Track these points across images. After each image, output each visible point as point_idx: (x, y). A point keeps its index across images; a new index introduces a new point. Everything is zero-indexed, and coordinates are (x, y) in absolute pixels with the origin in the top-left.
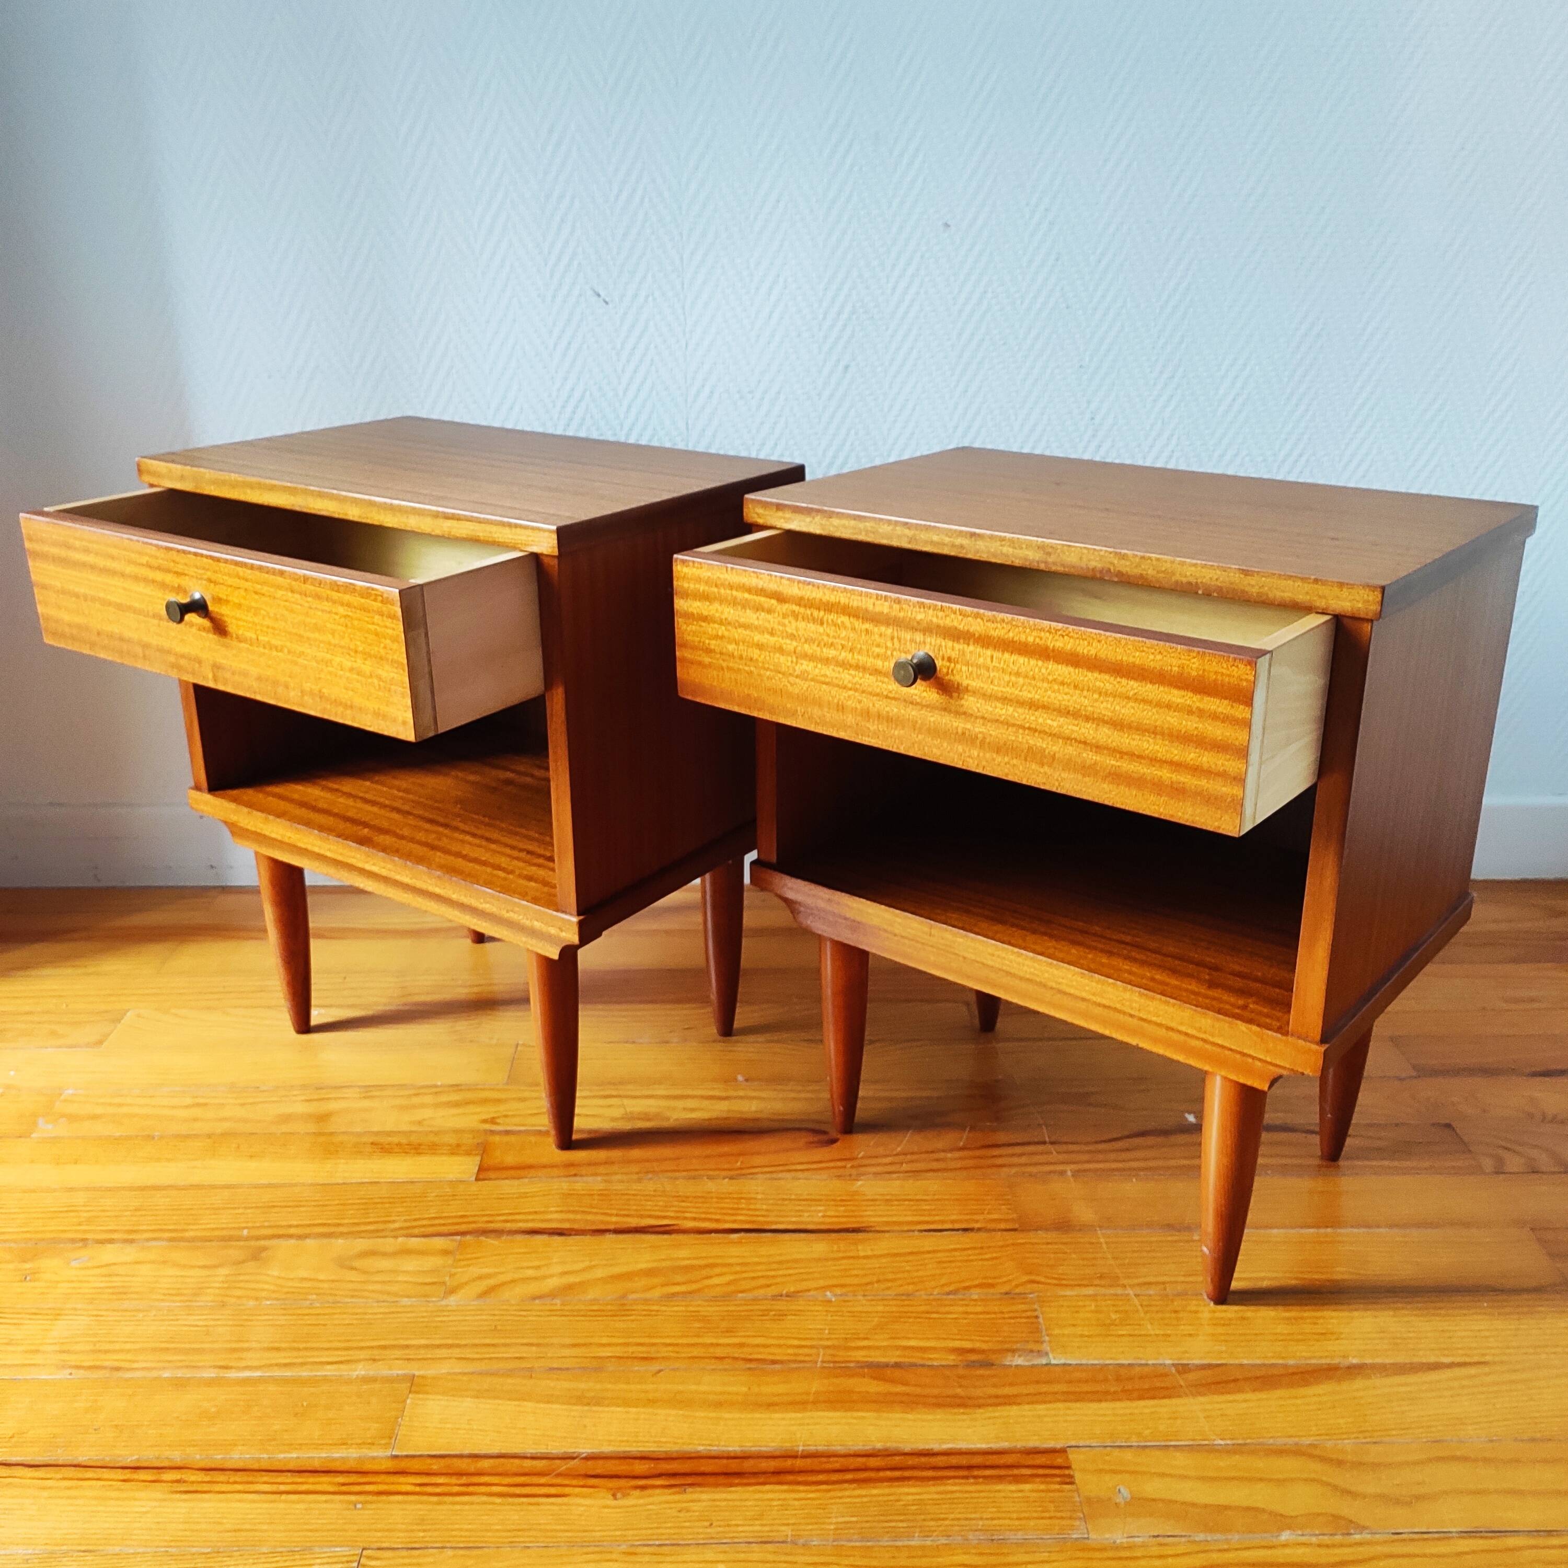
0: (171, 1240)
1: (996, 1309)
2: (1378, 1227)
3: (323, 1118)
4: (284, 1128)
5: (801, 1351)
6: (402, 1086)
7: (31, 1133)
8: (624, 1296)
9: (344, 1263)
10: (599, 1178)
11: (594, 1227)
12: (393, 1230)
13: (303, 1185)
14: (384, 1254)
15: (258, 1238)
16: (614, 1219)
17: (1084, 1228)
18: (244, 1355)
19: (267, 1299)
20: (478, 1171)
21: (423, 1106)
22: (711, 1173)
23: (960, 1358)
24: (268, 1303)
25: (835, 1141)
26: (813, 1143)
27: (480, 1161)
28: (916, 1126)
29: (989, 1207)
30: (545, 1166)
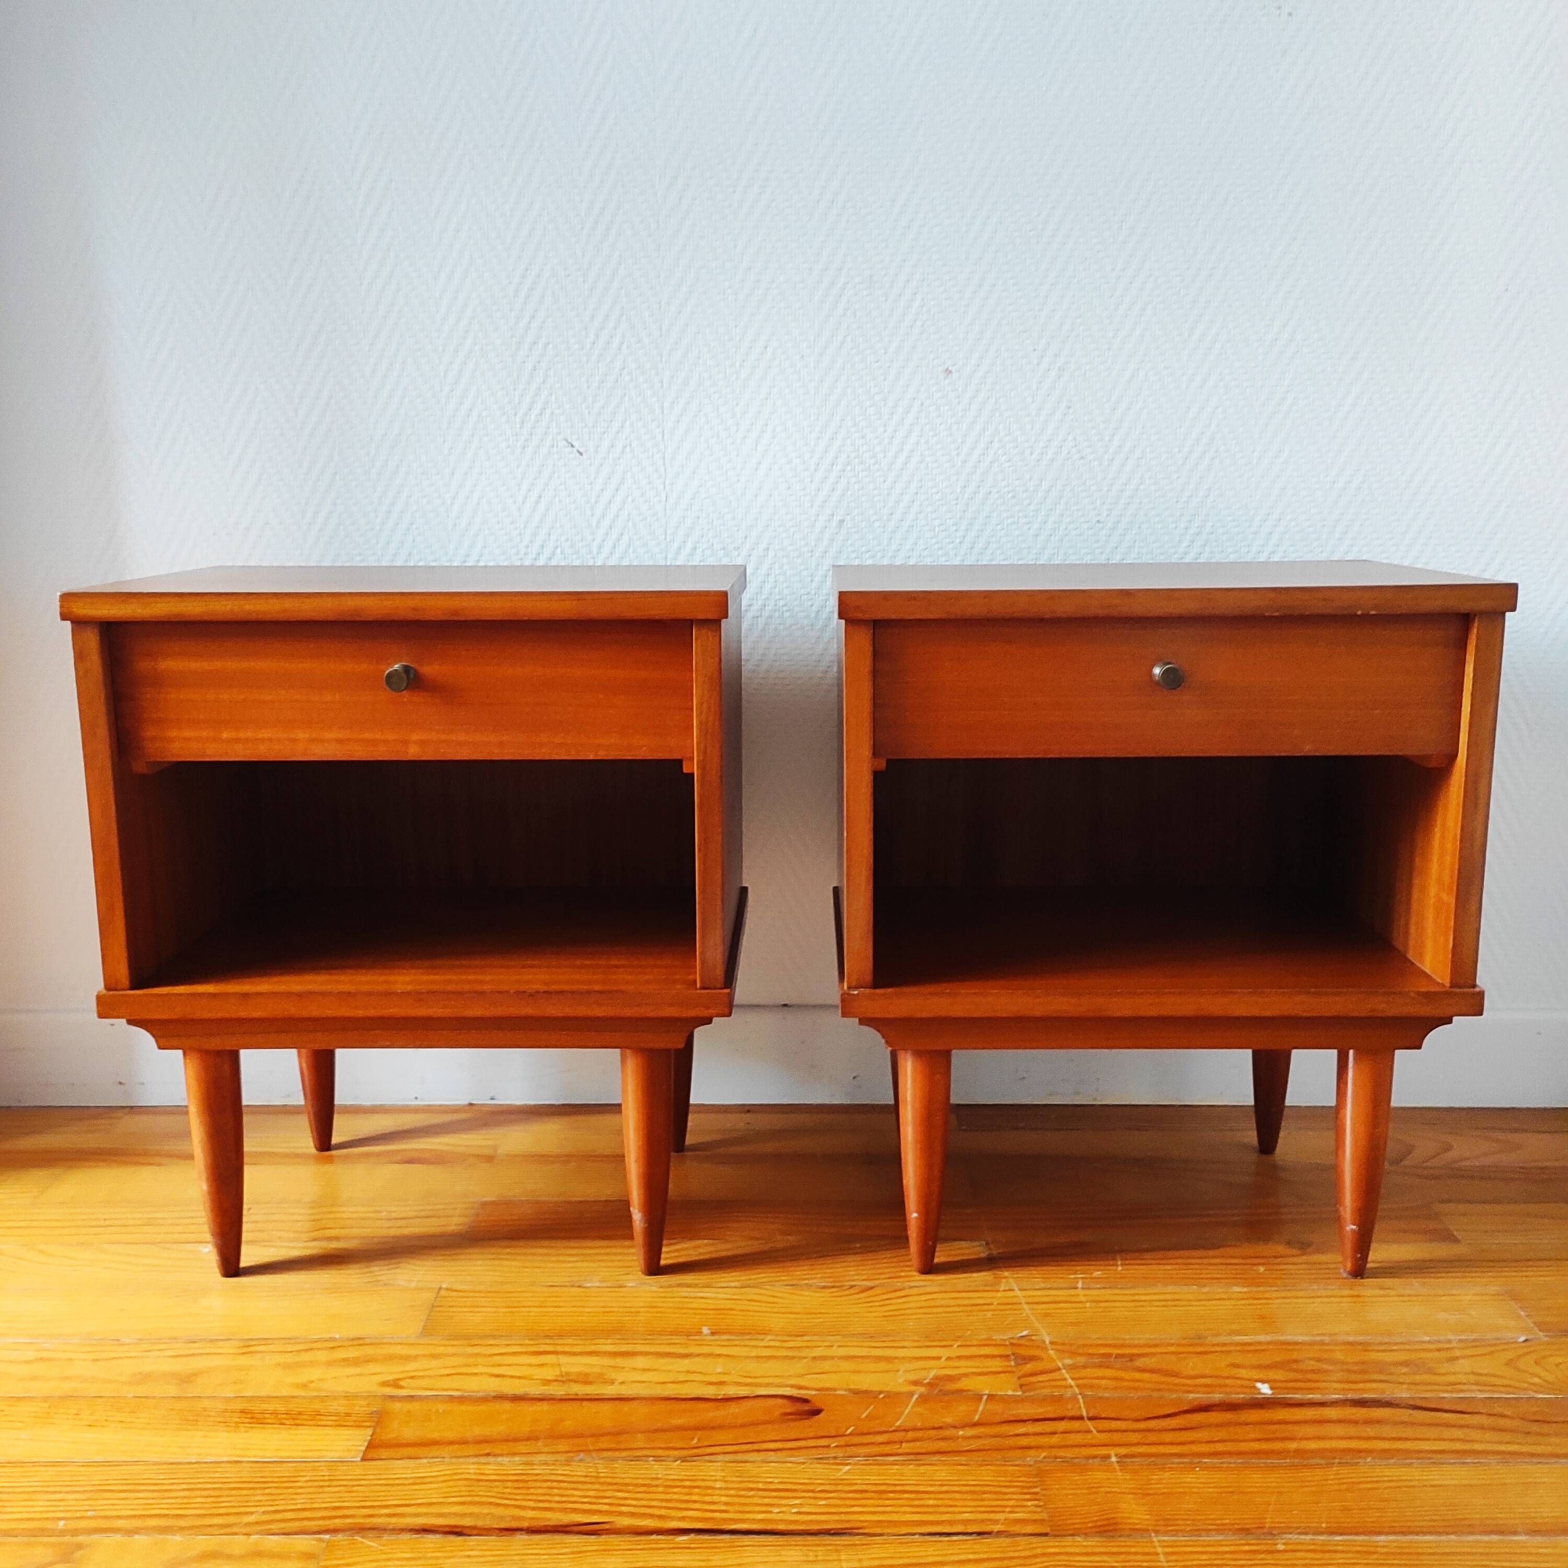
2: (1515, 1533)
3: (187, 1379)
4: (141, 1390)
6: (290, 1340)
10: (517, 1459)
11: (502, 1525)
12: (249, 1524)
13: (146, 1463)
14: (229, 1558)
15: (75, 1532)
16: (530, 1514)
17: (1136, 1531)
20: (368, 1447)
21: (312, 1364)
22: (660, 1452)
25: (817, 1412)
26: (791, 1414)
27: (372, 1436)
28: (921, 1396)
29: (1011, 1503)
30: (452, 1443)
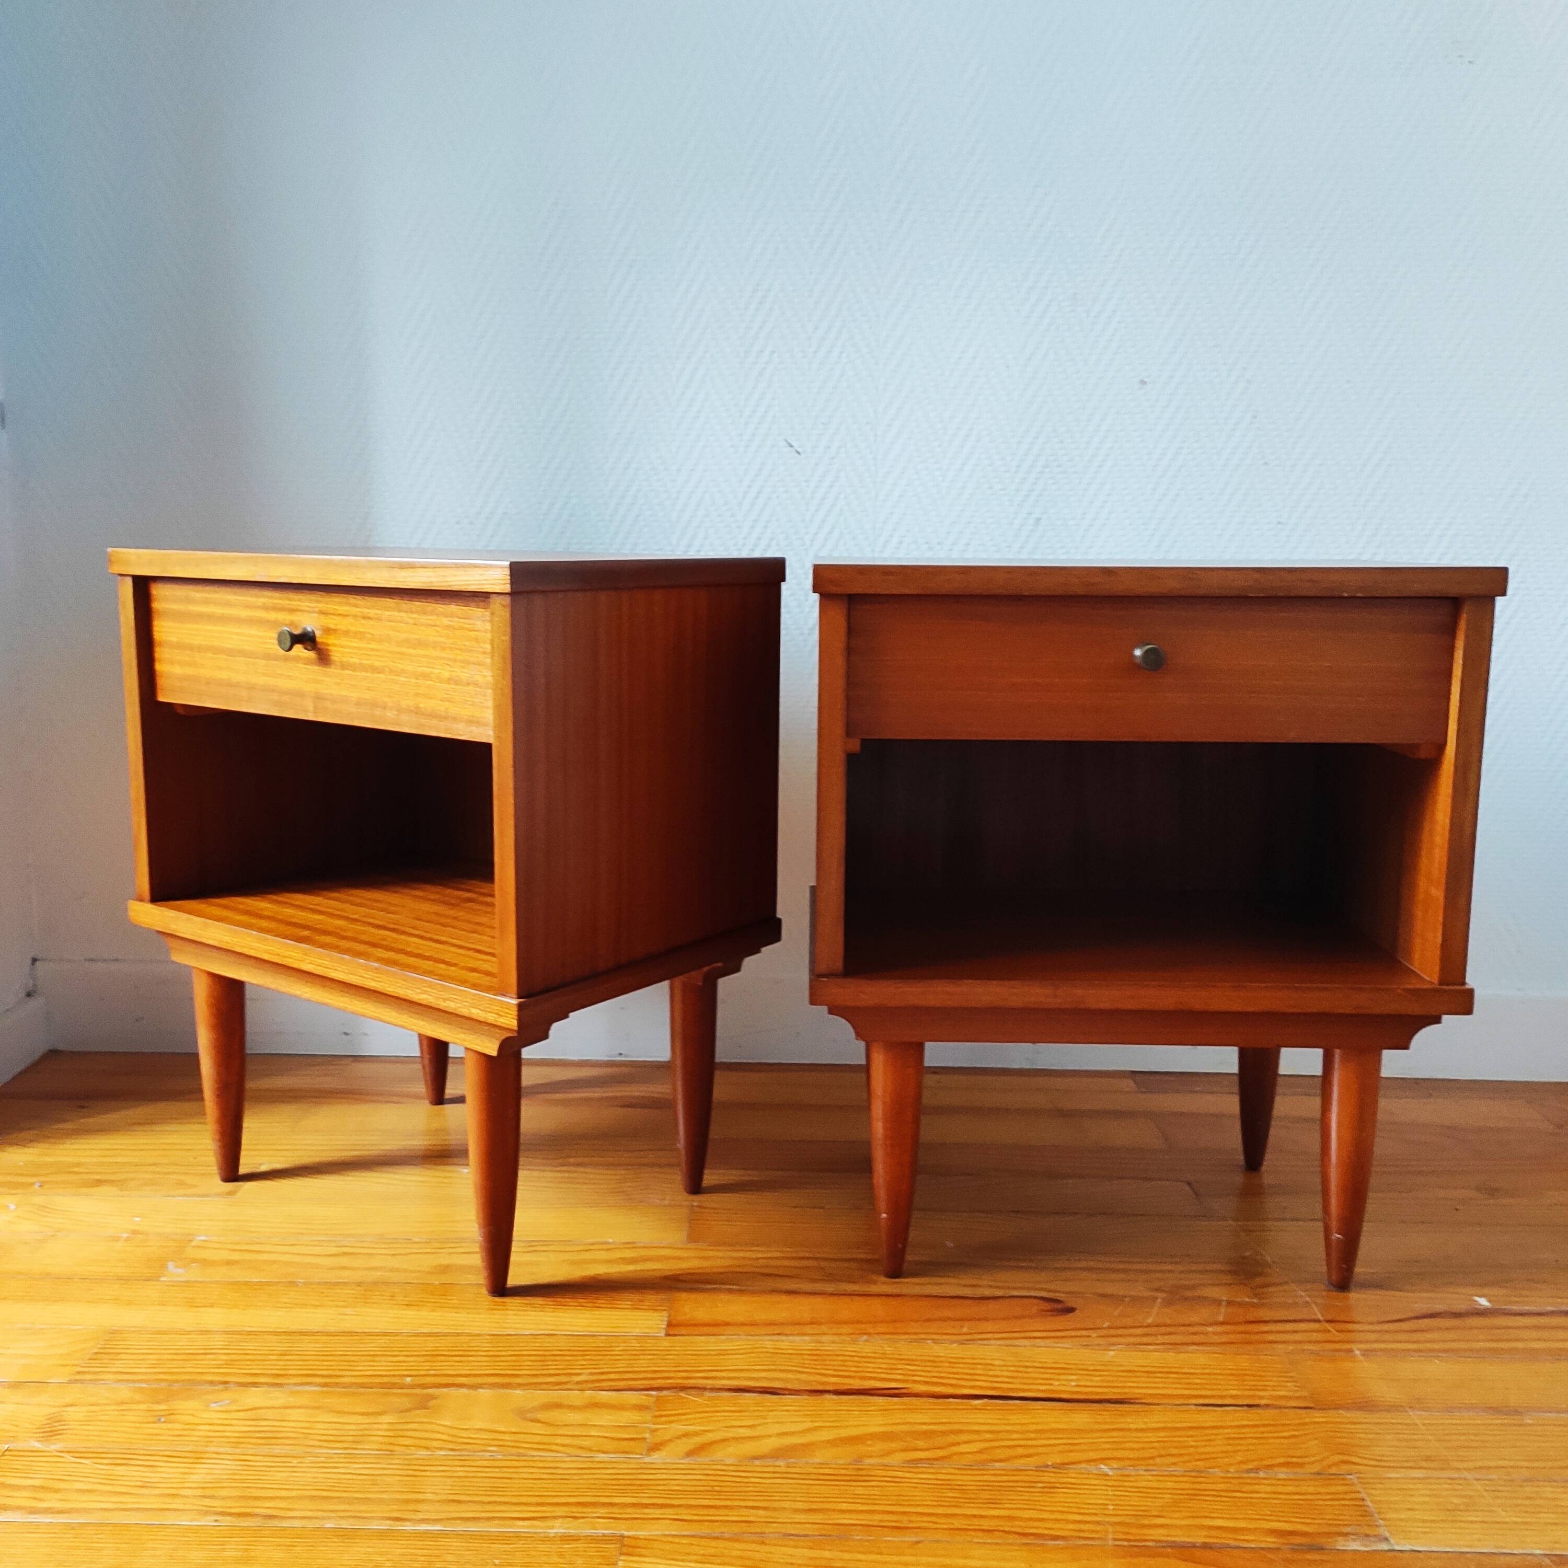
0: (325, 1385)
1: (1311, 1489)
4: (445, 1279)
5: (1082, 1527)
6: (569, 1242)
7: (159, 1277)
8: (859, 1460)
9: (523, 1414)
10: (806, 1338)
11: (810, 1388)
12: (578, 1383)
13: (469, 1335)
14: (571, 1407)
15: (424, 1386)
16: (832, 1380)
17: (1394, 1407)
18: (420, 1507)
19: (441, 1449)
20: (668, 1327)
21: (596, 1261)
22: (935, 1337)
23: (1281, 1540)
24: (442, 1453)
25: (1071, 1310)
26: (1048, 1311)
27: (668, 1317)
28: (1163, 1299)
29: (1272, 1383)
30: (743, 1324)
